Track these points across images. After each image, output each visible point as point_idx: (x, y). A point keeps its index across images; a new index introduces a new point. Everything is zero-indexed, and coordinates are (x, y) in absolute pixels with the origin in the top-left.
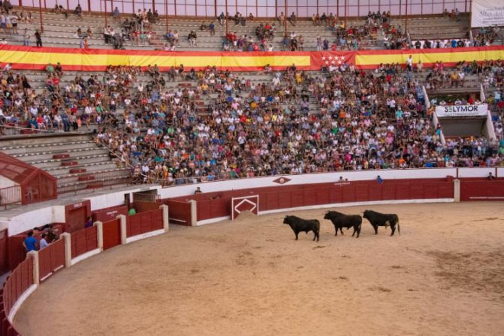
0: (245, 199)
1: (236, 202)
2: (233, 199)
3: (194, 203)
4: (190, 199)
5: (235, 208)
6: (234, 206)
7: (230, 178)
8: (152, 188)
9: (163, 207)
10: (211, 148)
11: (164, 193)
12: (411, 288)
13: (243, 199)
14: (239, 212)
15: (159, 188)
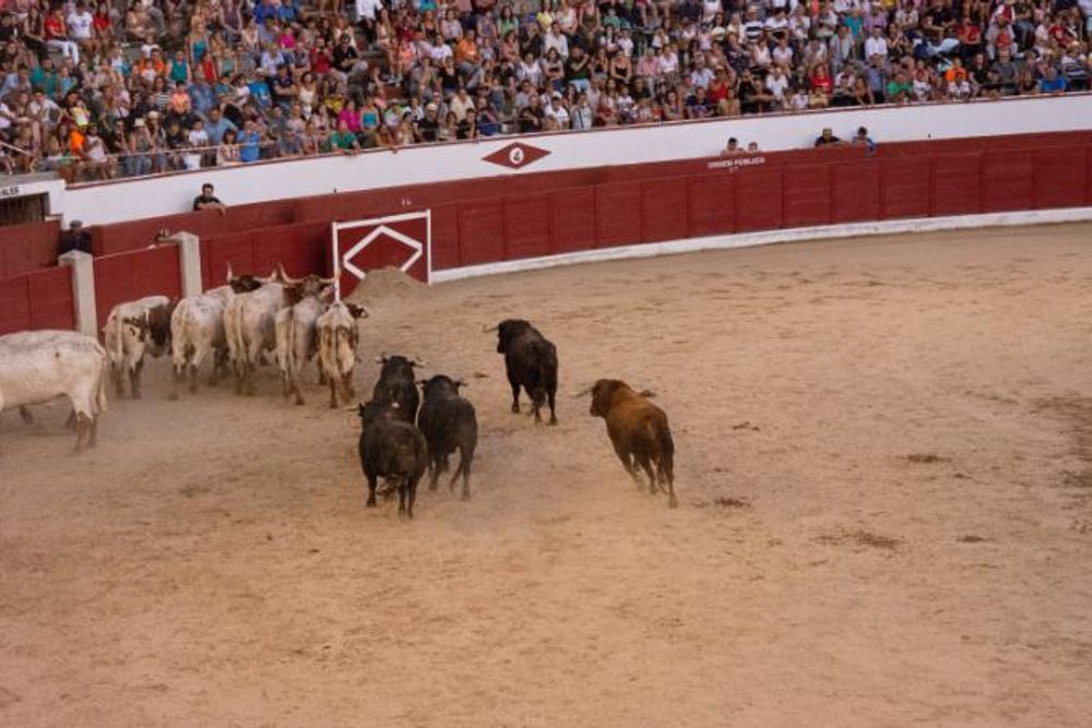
0: (382, 226)
1: (349, 239)
2: (336, 227)
3: (190, 245)
4: (174, 230)
5: (343, 261)
6: (342, 252)
7: (324, 149)
8: (28, 188)
9: (73, 260)
10: (251, 36)
11: (76, 206)
12: (970, 533)
13: (374, 227)
14: (360, 274)
15: (55, 188)
